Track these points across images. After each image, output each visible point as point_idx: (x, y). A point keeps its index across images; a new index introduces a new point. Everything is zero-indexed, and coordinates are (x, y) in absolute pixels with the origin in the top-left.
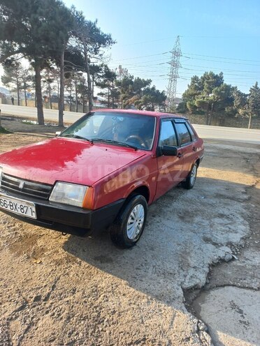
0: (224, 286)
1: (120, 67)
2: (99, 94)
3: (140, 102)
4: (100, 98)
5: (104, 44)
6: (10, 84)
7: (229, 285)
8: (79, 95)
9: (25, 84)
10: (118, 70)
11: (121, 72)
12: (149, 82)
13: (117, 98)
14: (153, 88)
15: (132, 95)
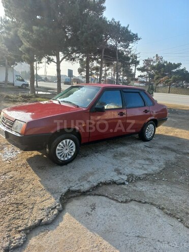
0: (100, 195)
1: (157, 55)
2: (139, 77)
3: (170, 81)
4: (140, 79)
5: (132, 41)
6: (83, 73)
7: (103, 196)
8: (125, 78)
9: (91, 72)
10: (155, 58)
11: (157, 59)
12: (179, 65)
13: (153, 78)
14: (183, 70)
15: (164, 75)
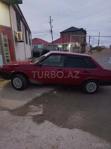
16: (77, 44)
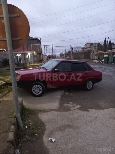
16: (34, 53)
